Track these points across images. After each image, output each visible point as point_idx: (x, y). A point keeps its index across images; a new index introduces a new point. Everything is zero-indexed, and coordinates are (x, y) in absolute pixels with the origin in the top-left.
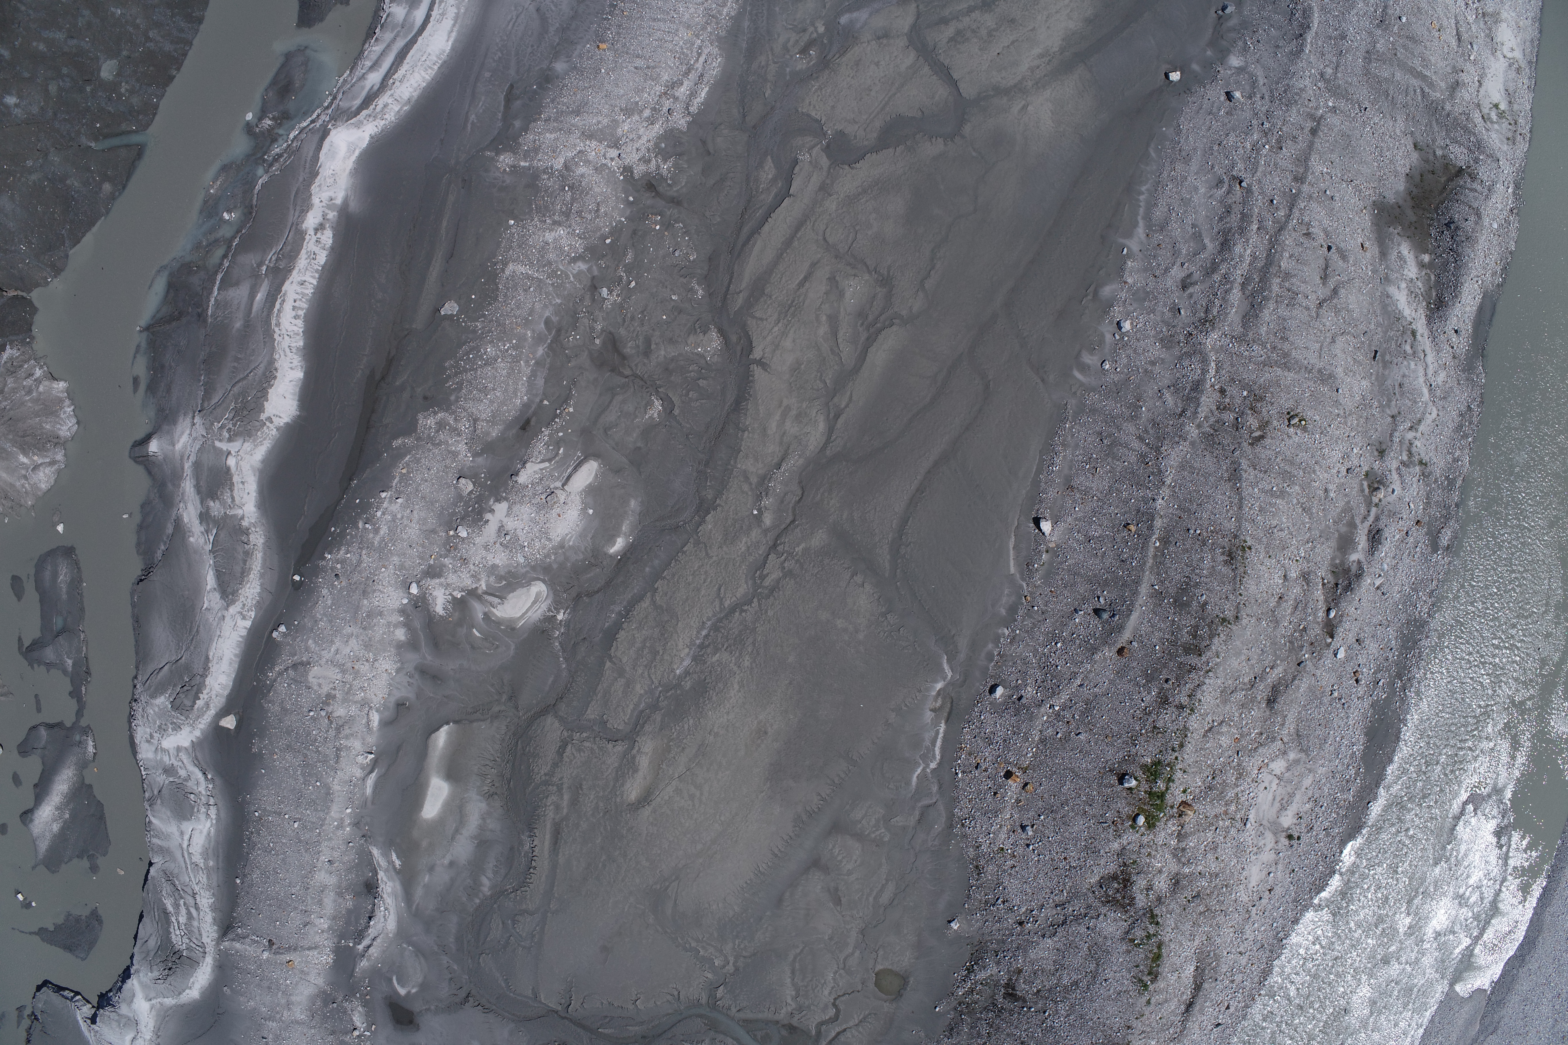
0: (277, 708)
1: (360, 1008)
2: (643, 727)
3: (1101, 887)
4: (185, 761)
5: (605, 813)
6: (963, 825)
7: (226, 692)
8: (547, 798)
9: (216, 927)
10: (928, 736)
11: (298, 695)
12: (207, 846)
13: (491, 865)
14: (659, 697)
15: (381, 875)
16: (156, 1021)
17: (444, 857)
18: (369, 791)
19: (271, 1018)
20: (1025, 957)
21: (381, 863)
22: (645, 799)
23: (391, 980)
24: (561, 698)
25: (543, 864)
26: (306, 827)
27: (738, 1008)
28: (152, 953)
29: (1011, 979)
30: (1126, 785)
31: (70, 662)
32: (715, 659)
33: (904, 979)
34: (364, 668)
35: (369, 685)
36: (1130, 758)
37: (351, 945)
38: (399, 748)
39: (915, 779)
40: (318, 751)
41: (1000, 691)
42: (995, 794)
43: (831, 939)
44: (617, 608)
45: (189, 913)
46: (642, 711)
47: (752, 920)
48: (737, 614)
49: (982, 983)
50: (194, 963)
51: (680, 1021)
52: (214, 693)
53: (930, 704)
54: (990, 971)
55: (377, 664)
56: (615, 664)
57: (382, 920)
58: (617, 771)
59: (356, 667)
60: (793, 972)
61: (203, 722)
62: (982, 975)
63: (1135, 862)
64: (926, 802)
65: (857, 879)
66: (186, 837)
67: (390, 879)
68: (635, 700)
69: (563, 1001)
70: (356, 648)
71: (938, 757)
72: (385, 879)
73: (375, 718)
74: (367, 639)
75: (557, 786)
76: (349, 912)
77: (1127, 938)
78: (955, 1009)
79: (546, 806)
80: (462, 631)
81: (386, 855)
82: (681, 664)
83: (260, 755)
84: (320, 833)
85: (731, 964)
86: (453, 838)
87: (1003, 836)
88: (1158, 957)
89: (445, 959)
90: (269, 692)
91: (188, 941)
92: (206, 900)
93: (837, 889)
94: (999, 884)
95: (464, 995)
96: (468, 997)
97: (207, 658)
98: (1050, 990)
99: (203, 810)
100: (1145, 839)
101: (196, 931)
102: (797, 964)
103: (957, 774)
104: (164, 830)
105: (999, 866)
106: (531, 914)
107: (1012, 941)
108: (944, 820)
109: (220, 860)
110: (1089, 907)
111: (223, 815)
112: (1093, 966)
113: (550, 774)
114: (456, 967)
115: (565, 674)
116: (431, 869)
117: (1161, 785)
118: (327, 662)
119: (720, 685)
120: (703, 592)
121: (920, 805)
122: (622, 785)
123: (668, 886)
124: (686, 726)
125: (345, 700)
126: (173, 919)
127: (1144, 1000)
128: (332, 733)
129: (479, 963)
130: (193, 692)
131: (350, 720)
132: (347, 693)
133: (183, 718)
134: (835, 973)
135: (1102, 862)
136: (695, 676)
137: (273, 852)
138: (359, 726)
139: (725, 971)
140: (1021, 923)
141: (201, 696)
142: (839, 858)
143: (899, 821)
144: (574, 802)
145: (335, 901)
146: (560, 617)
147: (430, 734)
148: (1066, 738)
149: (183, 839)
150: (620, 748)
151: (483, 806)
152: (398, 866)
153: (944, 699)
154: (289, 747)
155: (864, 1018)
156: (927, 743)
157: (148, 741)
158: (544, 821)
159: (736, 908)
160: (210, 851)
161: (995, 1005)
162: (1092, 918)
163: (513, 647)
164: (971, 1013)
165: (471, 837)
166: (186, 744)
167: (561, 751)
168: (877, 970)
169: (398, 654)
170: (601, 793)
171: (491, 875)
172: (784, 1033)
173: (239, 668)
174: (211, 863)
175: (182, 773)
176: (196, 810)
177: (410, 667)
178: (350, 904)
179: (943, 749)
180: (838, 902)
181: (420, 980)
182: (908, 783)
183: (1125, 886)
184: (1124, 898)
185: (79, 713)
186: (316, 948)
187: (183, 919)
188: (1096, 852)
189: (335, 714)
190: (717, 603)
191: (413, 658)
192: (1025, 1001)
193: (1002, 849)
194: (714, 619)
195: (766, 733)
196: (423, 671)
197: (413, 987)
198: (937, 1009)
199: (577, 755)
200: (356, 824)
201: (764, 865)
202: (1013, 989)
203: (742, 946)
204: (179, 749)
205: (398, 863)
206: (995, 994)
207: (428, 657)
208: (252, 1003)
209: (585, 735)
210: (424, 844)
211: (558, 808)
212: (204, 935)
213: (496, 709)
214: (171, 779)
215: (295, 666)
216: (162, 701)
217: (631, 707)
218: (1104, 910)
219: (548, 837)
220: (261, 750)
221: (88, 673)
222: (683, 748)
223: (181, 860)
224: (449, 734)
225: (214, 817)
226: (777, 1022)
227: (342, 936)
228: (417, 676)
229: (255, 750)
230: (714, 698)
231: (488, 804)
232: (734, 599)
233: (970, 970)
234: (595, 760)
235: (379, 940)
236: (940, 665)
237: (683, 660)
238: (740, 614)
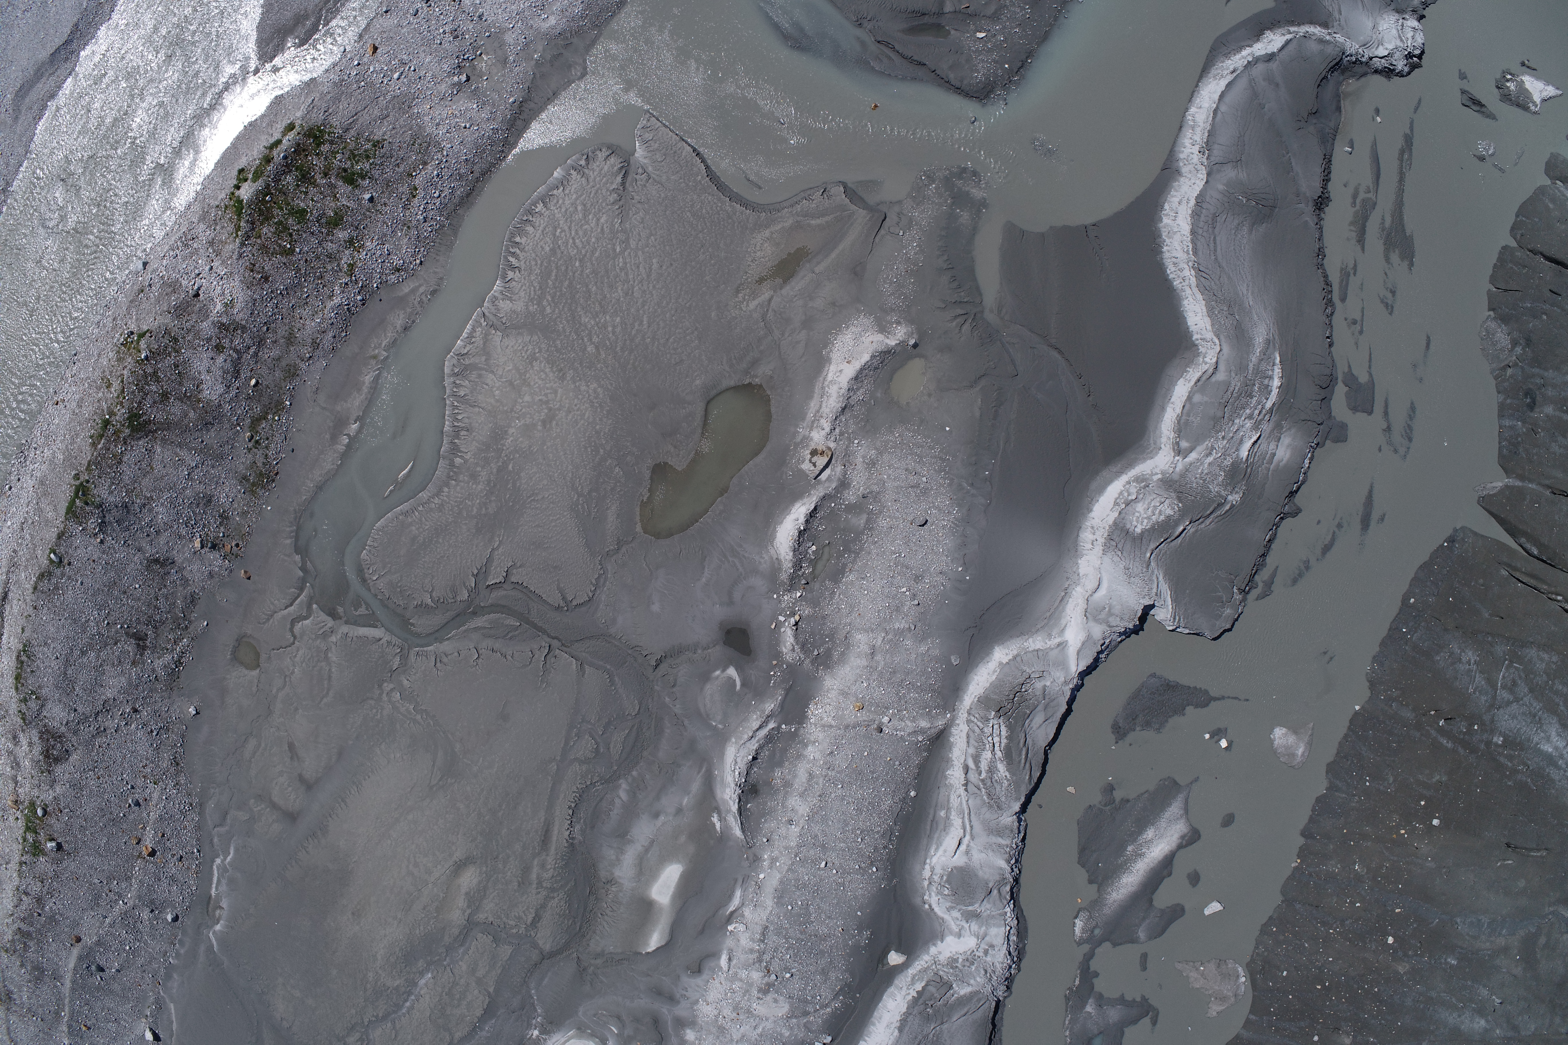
0: (833, 975)
1: (784, 650)
2: (460, 933)
3: (67, 751)
4: (953, 923)
5: (497, 857)
6: (191, 805)
7: (892, 989)
8: (553, 877)
9: (952, 740)
10: (224, 888)
11: (805, 989)
12: (943, 833)
13: (615, 812)
14: (446, 957)
15: (735, 808)
16: (1063, 610)
17: (664, 824)
18: (738, 893)
19: (900, 632)
20: (130, 679)
21: (733, 820)
22: (459, 867)
23: (743, 685)
24: (536, 965)
25: (561, 812)
26: (812, 861)
27: (381, 642)
28: (1040, 707)
29: (141, 655)
30: (54, 844)
31: (1089, 1008)
32: (397, 983)
33: (236, 658)
34: (727, 1012)
35: (726, 994)
36: (58, 862)
37: (784, 726)
38: (702, 932)
39: (232, 851)
40: (786, 939)
41: (169, 918)
42: (163, 835)
43: (296, 709)
44: (484, 1033)
45: (977, 760)
46: (461, 945)
47: (365, 737)
48: (380, 1015)
49: (167, 650)
50: (984, 701)
51: (437, 631)
52: (903, 992)
53: (225, 914)
54: (160, 663)
55: (716, 1012)
56: (485, 989)
57: (739, 760)
58: (485, 895)
59: (735, 1015)
60: (330, 677)
61: (922, 963)
62: (168, 658)
63: (42, 772)
64: (222, 830)
65: (275, 766)
66: (963, 847)
67: (725, 801)
68: (467, 957)
69: (553, 660)
70: (734, 1030)
71: (215, 867)
72: (731, 803)
73: (723, 961)
74: (721, 1038)
75: (542, 887)
76: (780, 764)
77: (42, 702)
78: (190, 622)
79: (554, 869)
80: (628, 1031)
81: (726, 827)
82: (427, 982)
83: (860, 929)
84: (796, 856)
85: (385, 692)
86: (652, 842)
87: (155, 795)
88: (18, 678)
89: (677, 709)
90: (840, 989)
91: (986, 730)
92: (955, 775)
93: (292, 758)
94: (158, 748)
95: (662, 666)
96: (657, 666)
97: (901, 1029)
98: (106, 645)
99: (936, 878)
100: (35, 793)
101: (972, 741)
102: (326, 686)
103: (199, 851)
104: (991, 854)
105: (158, 766)
106: (576, 759)
107: (144, 692)
108: (207, 811)
109: (931, 817)
110: (76, 732)
111: (917, 867)
112: (69, 672)
113: (548, 898)
114: (667, 699)
115: (532, 985)
116: (679, 811)
117: (30, 837)
118: (767, 1019)
119: (392, 960)
120: (409, 1037)
121: (227, 828)
122: (480, 882)
123: (440, 780)
124: (422, 928)
125: (751, 985)
126: (999, 754)
127: (27, 634)
128: (766, 957)
129: (640, 704)
130: (923, 998)
131: (747, 966)
132: (747, 991)
133: (941, 973)
134: (293, 672)
135: (67, 776)
136: (414, 970)
137: (859, 832)
138: (741, 957)
139: (391, 686)
140: (135, 711)
141: (915, 995)
142: (290, 789)
143: (243, 816)
144: (526, 870)
145: (795, 776)
146: (536, 1033)
147: (667, 944)
148: (110, 879)
149: (968, 846)
150: (481, 917)
151: (617, 873)
152: (715, 815)
153: (214, 915)
154: (824, 938)
155: (268, 620)
156: (224, 882)
157: (992, 946)
158: (557, 854)
159: (379, 752)
160: (941, 827)
161: (155, 627)
162: (73, 721)
163: (580, 1014)
164: (175, 619)
165: (633, 842)
166: (949, 939)
167: (537, 918)
168: (258, 671)
169: (695, 1016)
170: (500, 876)
171: (617, 801)
172: (340, 610)
173: (873, 1012)
174: (943, 813)
175: (956, 914)
176: (945, 878)
177: (684, 1004)
178: (778, 773)
179: (212, 874)
180: (291, 746)
181: (708, 686)
182: (237, 850)
183: (47, 751)
184: (48, 740)
185: (1089, 956)
186: (823, 726)
187: (987, 755)
188: (73, 786)
189: (761, 974)
190: (398, 1026)
191: (681, 1011)
192: (127, 634)
193: (155, 784)
194: (400, 1013)
195: (353, 914)
196: (672, 999)
197: (717, 678)
198: (205, 623)
199: (522, 914)
200: (757, 859)
201: (353, 792)
202: (138, 645)
203: (374, 711)
204: (959, 935)
205: (715, 819)
206: (155, 638)
207: (664, 1010)
208: (923, 649)
209: (514, 931)
210: (683, 839)
211: (543, 866)
212: (964, 735)
213: (599, 961)
214: (970, 908)
215: (806, 1014)
216: (962, 990)
217: (470, 952)
218: (63, 729)
219: (554, 838)
220: (860, 932)
221: (1067, 999)
222: (424, 909)
223: (975, 823)
224: (647, 944)
225: (927, 867)
226: (346, 623)
227: (795, 735)
228: (678, 996)
229: (867, 933)
230: (397, 949)
231: (612, 874)
232: (384, 1027)
233: (178, 663)
234: (504, 908)
235: (746, 737)
236: (218, 944)
237: (426, 985)
238: (378, 1015)
